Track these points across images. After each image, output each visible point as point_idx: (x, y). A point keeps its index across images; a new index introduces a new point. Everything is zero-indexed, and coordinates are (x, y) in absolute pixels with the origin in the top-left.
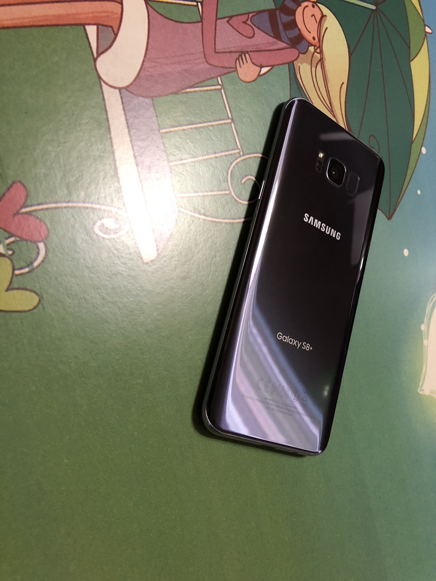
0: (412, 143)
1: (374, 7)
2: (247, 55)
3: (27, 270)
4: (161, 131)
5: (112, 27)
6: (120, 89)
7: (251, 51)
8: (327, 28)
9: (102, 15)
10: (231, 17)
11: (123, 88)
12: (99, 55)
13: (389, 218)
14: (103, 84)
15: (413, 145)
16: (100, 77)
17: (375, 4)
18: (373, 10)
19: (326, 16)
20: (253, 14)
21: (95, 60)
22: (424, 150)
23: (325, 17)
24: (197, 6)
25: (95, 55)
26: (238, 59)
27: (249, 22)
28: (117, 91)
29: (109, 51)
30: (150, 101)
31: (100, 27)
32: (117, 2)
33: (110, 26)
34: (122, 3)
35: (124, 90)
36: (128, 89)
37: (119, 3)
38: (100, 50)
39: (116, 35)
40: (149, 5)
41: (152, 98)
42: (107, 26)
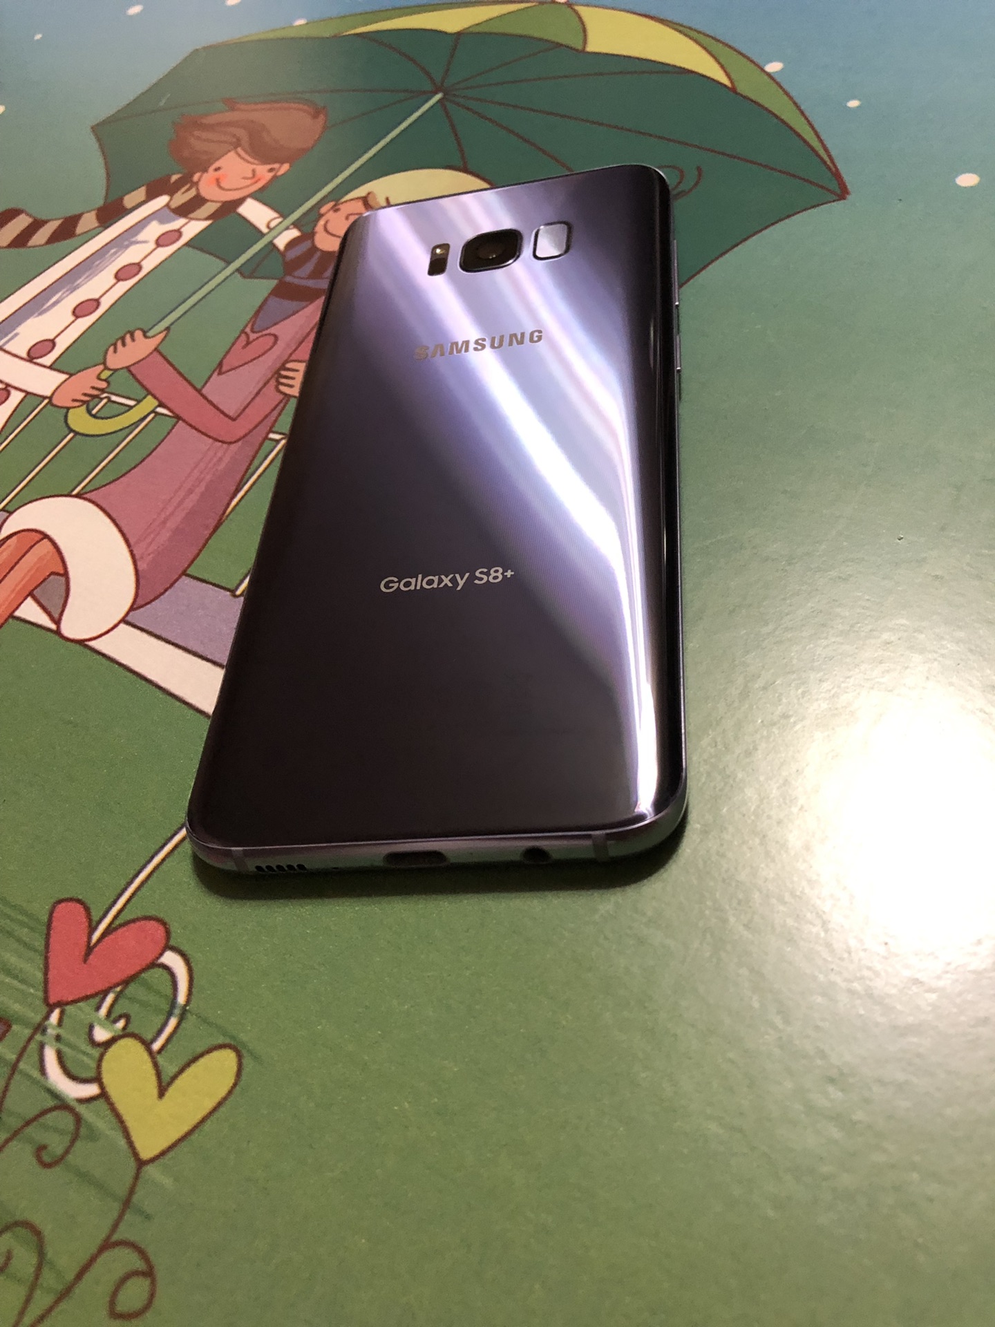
0: (733, 90)
1: (439, 96)
2: (289, 365)
3: (173, 1022)
4: (238, 592)
5: (53, 573)
6: (124, 620)
7: (291, 354)
9: (28, 577)
10: (220, 364)
11: (127, 614)
12: (57, 622)
13: (843, 193)
14: (92, 644)
15: (742, 88)
16: (81, 642)
17: (436, 93)
18: (439, 101)
19: (369, 194)
20: (250, 326)
21: (58, 632)
22: (773, 67)
23: (370, 196)
24: (157, 414)
25: (53, 627)
26: (279, 383)
27: (253, 336)
28: (122, 626)
29: (70, 599)
30: (185, 580)
31: (35, 592)
32: (38, 542)
33: (49, 576)
34: (45, 536)
35: (131, 614)
36: (135, 606)
37: (42, 539)
38: (56, 616)
39: (65, 574)
40: (86, 493)
41: (184, 573)
42: (45, 580)
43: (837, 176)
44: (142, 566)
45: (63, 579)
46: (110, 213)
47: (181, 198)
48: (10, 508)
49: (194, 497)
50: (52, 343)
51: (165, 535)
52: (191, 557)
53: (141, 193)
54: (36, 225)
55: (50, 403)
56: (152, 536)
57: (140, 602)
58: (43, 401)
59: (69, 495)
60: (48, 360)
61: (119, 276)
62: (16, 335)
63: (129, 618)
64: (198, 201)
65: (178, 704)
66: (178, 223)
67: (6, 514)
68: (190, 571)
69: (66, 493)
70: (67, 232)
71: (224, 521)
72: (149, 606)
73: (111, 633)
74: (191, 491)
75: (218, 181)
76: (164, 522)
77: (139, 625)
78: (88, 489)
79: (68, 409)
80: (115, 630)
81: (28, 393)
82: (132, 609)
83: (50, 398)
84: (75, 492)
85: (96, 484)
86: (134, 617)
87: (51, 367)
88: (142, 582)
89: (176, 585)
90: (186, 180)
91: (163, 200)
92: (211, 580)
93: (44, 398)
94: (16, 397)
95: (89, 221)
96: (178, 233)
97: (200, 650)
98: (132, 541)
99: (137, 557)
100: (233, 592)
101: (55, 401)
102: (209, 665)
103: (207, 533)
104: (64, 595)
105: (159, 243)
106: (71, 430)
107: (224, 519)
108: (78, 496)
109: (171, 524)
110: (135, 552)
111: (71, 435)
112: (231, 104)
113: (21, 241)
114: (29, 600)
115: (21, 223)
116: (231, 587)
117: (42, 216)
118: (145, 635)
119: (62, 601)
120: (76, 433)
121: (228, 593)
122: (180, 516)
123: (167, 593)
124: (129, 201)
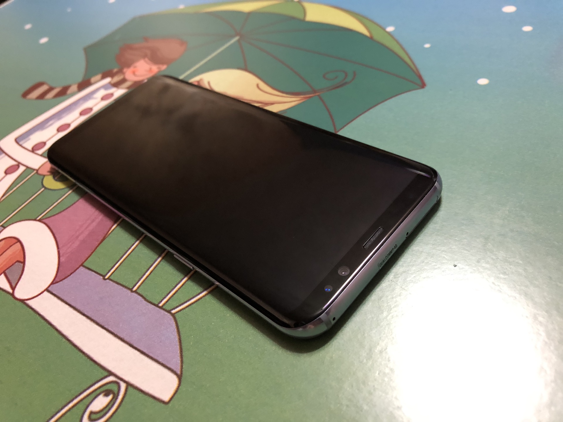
0: (371, 38)
1: (237, 38)
4: (106, 277)
5: (18, 261)
6: (47, 290)
8: (209, 83)
9: (5, 263)
11: (49, 286)
12: (13, 289)
13: (423, 85)
14: (28, 302)
15: (375, 38)
16: (23, 301)
17: (236, 36)
18: (238, 41)
19: (201, 79)
21: (12, 295)
22: (390, 29)
25: (11, 291)
29: (23, 277)
30: (82, 269)
31: (6, 271)
32: (14, 244)
33: (15, 262)
34: (19, 241)
35: (51, 286)
36: (54, 282)
37: (16, 243)
38: (14, 285)
39: (24, 263)
40: (44, 219)
41: (82, 265)
42: (13, 265)
43: (420, 77)
44: (62, 259)
45: (22, 265)
46: (84, 85)
47: (116, 79)
48: (5, 226)
49: (94, 224)
50: (44, 144)
51: (77, 243)
52: (87, 256)
53: (99, 76)
54: (51, 89)
55: (37, 173)
56: (71, 243)
57: (57, 280)
58: (33, 172)
59: (35, 220)
60: (40, 152)
61: (81, 114)
62: (29, 139)
63: (50, 289)
64: (124, 81)
65: (64, 340)
66: (113, 90)
67: (3, 228)
68: (85, 264)
69: (33, 218)
70: (63, 93)
71: (106, 238)
72: (61, 282)
73: (39, 296)
74: (93, 221)
75: (134, 73)
76: (77, 237)
77: (54, 292)
78: (44, 217)
79: (44, 176)
80: (42, 295)
81: (27, 167)
82: (52, 283)
83: (37, 170)
84: (38, 219)
85: (49, 215)
86: (53, 289)
87: (42, 155)
88: (60, 269)
89: (77, 271)
90: (120, 71)
91: (108, 80)
92: (94, 270)
93: (34, 170)
94: (22, 169)
95: (74, 88)
96: (112, 95)
97: (82, 309)
98: (60, 247)
99: (61, 255)
100: (104, 276)
101: (39, 172)
102: (84, 318)
103: (97, 243)
104: (20, 274)
105: (103, 99)
106: (43, 186)
107: (106, 237)
108: (40, 221)
109: (81, 238)
110: (61, 252)
111: (43, 189)
112: (146, 39)
113: (42, 96)
114: (3, 275)
115: (44, 88)
116: (104, 274)
117: (53, 85)
118: (55, 299)
119: (18, 277)
120: (46, 188)
121: (102, 277)
122: (86, 233)
123: (72, 275)
124: (93, 80)
